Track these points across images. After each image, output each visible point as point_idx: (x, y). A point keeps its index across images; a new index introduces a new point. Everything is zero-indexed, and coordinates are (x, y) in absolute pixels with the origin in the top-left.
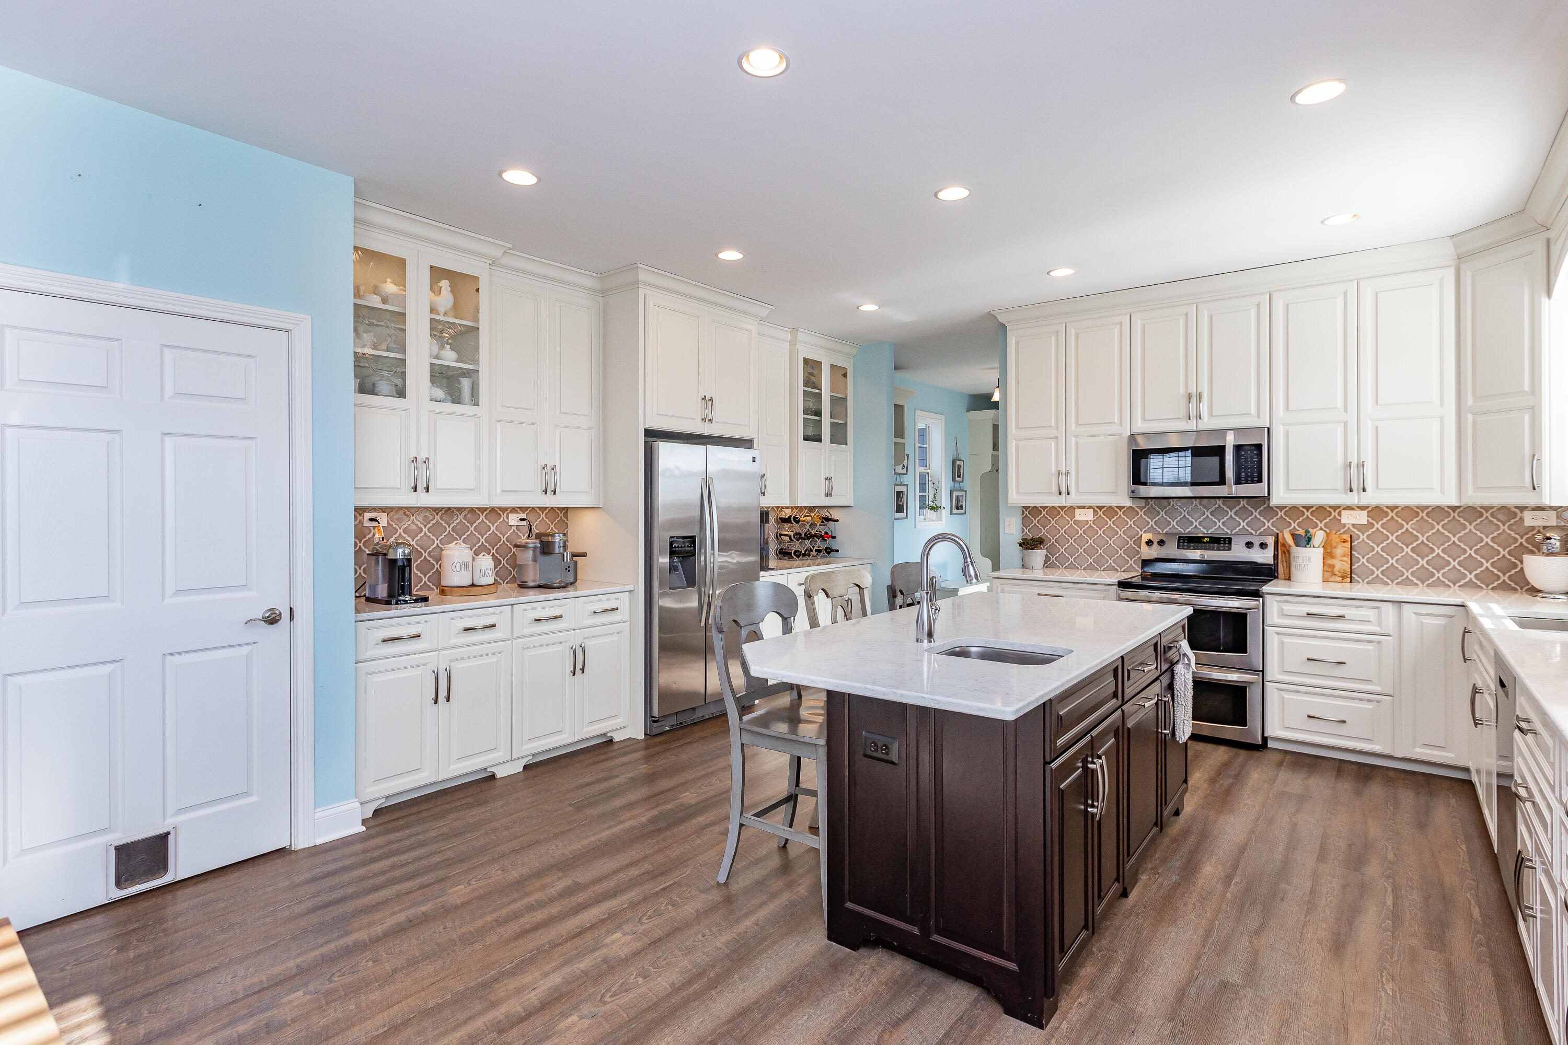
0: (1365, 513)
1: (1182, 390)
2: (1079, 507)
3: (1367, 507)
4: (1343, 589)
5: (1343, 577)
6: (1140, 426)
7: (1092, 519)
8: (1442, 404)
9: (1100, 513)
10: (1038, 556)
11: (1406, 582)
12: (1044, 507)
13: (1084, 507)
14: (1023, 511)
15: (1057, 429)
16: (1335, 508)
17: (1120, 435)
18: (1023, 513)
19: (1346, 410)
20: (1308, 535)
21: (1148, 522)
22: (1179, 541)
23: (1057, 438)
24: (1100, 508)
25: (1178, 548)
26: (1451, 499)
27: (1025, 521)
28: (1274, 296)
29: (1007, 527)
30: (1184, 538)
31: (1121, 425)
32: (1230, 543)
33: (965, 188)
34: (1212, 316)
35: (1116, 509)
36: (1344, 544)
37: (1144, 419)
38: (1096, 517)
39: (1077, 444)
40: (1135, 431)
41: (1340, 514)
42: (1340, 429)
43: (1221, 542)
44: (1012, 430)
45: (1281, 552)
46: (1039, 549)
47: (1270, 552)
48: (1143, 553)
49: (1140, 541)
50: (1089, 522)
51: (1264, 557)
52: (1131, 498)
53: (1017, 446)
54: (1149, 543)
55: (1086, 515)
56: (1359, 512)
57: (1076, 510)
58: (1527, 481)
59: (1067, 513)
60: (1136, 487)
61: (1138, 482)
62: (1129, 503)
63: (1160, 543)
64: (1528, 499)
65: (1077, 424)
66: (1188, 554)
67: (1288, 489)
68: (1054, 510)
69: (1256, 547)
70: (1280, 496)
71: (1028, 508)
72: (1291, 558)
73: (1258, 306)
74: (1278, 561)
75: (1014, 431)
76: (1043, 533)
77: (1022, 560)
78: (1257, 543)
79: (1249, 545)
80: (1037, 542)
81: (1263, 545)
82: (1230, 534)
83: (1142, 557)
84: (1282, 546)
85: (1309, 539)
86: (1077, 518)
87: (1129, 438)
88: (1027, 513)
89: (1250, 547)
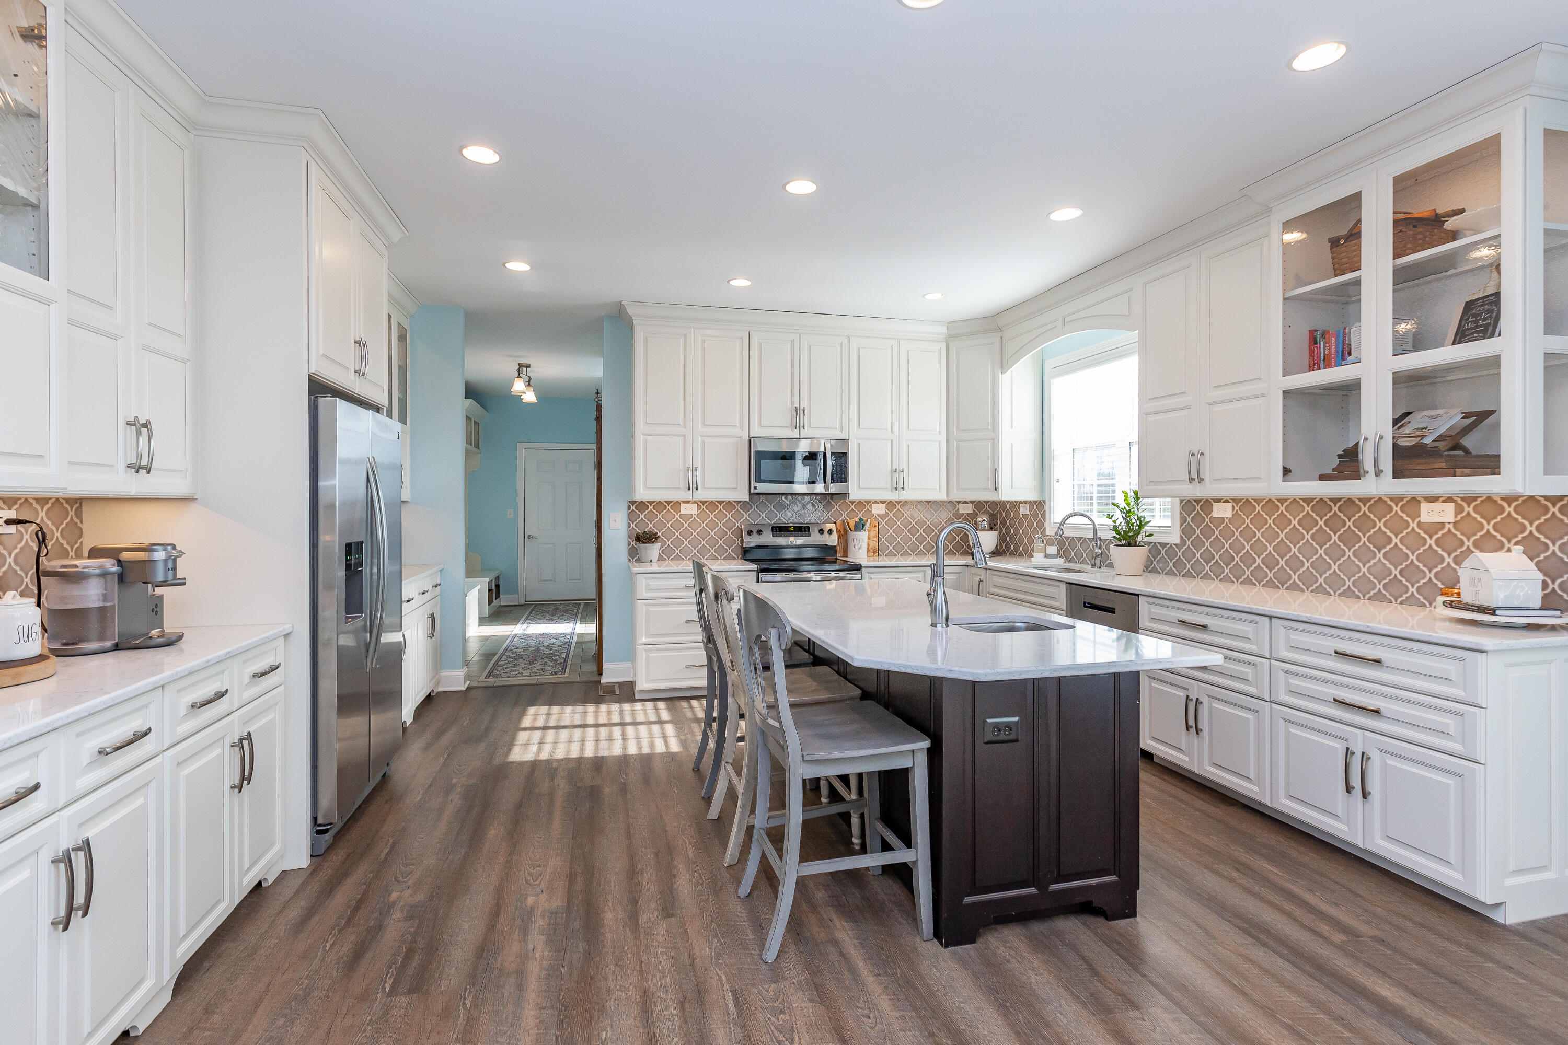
1: (789, 404)
2: (684, 502)
3: (886, 501)
4: (874, 561)
5: (874, 554)
6: (756, 432)
7: (696, 513)
8: (940, 433)
9: (704, 507)
10: (654, 550)
11: (905, 554)
12: (651, 502)
13: (688, 502)
14: (629, 506)
15: (685, 427)
16: (868, 502)
17: (741, 437)
18: (630, 507)
19: (893, 431)
20: (863, 522)
21: (743, 515)
22: (772, 531)
23: (684, 436)
24: (703, 502)
25: (772, 536)
26: (943, 496)
27: (632, 517)
28: (852, 339)
29: (612, 522)
30: (776, 527)
31: (741, 428)
32: (809, 531)
33: (813, 182)
34: (810, 346)
35: (717, 503)
36: (875, 529)
37: (760, 424)
38: (699, 512)
39: (703, 443)
40: (752, 435)
41: (871, 507)
42: (889, 444)
43: (802, 530)
44: (640, 426)
45: (839, 536)
46: (653, 543)
47: (834, 536)
48: (742, 541)
49: (740, 531)
50: (694, 516)
51: (832, 540)
52: (751, 494)
53: (646, 442)
54: (750, 533)
55: (691, 510)
56: (885, 505)
57: (683, 505)
58: (991, 485)
59: (673, 507)
60: (758, 485)
61: (759, 480)
62: (747, 498)
63: (759, 532)
64: (990, 496)
65: (704, 424)
66: (781, 541)
67: (859, 488)
68: (660, 505)
69: (826, 533)
70: (856, 493)
71: (633, 502)
72: (850, 541)
73: (841, 345)
74: (838, 543)
75: (642, 426)
76: (650, 527)
77: (630, 555)
78: (826, 530)
79: (821, 531)
80: (651, 536)
81: (830, 531)
82: (807, 523)
83: (742, 545)
84: (839, 531)
85: (863, 526)
86: (683, 512)
87: (750, 441)
88: (633, 507)
89: (822, 533)
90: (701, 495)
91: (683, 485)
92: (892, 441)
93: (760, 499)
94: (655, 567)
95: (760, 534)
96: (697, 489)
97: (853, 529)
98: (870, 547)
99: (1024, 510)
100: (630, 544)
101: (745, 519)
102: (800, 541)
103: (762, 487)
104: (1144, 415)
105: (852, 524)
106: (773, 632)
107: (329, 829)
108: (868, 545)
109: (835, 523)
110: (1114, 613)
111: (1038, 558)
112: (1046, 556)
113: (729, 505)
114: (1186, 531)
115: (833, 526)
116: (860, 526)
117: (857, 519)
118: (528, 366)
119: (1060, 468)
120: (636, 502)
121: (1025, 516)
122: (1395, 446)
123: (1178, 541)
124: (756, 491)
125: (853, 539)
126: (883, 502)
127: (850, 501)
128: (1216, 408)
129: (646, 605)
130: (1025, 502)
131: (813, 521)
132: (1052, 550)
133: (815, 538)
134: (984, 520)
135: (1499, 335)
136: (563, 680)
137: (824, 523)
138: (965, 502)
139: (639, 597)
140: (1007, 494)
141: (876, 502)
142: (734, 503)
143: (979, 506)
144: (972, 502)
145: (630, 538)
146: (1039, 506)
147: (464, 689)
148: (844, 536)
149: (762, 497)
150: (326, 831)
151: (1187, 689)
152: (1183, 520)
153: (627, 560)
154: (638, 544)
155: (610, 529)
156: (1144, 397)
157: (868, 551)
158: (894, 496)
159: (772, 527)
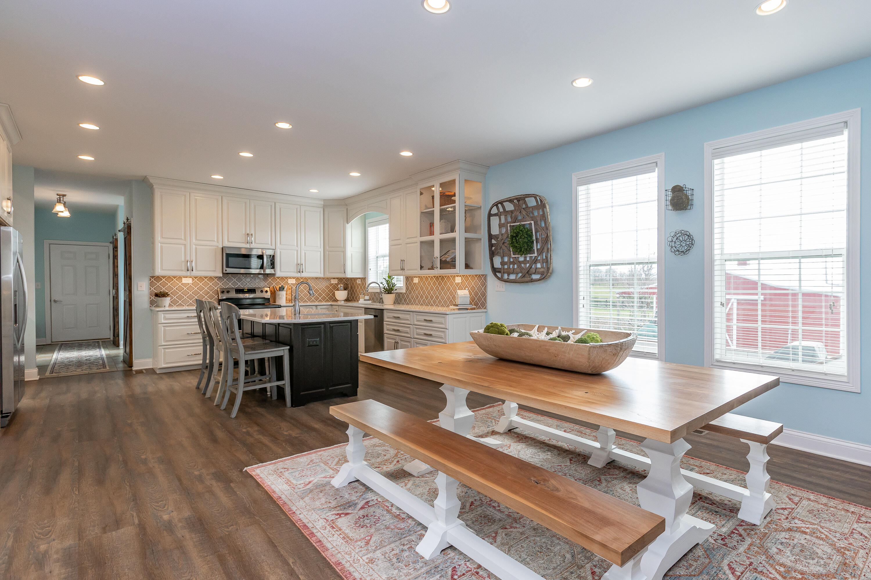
0: (295, 280)
1: (244, 232)
2: (184, 277)
3: (295, 278)
5: (290, 301)
6: (227, 244)
7: (191, 282)
8: (320, 248)
9: (196, 280)
10: (166, 301)
11: (305, 301)
12: (164, 277)
13: (187, 277)
15: (185, 240)
16: (286, 278)
17: (217, 246)
18: (150, 280)
19: (297, 246)
20: (283, 287)
21: (219, 283)
23: (185, 245)
24: (196, 278)
25: (236, 294)
26: (322, 276)
27: (151, 284)
28: (277, 204)
29: (139, 287)
30: (237, 290)
31: (218, 242)
32: (255, 291)
33: (251, 153)
34: (255, 206)
35: (203, 278)
36: (289, 290)
37: (228, 241)
38: (193, 282)
39: (196, 249)
40: (224, 245)
41: (287, 280)
42: (296, 252)
43: (252, 291)
44: (158, 238)
45: (271, 294)
46: (166, 297)
47: (269, 293)
48: (218, 296)
49: (217, 292)
50: (190, 284)
51: (268, 295)
52: (223, 273)
53: (162, 247)
54: (223, 292)
55: (189, 281)
56: (295, 279)
57: (183, 279)
58: (343, 271)
59: (177, 280)
60: (227, 269)
61: (228, 266)
62: (221, 275)
63: (228, 292)
64: (342, 276)
65: (196, 239)
66: (241, 296)
67: (281, 271)
68: (169, 278)
69: (264, 292)
70: (279, 274)
71: (153, 277)
72: (277, 296)
73: (271, 206)
74: (271, 296)
75: (159, 239)
76: (164, 289)
77: (151, 304)
78: (264, 291)
79: (262, 291)
80: (164, 294)
81: (267, 291)
82: (254, 288)
83: (219, 298)
84: (271, 291)
85: (283, 289)
86: (183, 282)
87: (223, 248)
88: (152, 280)
89: (262, 292)
90: (195, 273)
91: (184, 268)
92: (297, 251)
93: (228, 276)
94: (167, 308)
95: (228, 293)
96: (193, 271)
97: (278, 290)
98: (287, 298)
99: (359, 282)
100: (150, 298)
101: (221, 285)
102: (252, 296)
103: (230, 270)
104: (391, 246)
105: (278, 289)
106: (234, 314)
107: (9, 415)
108: (286, 298)
109: (269, 287)
110: (377, 317)
111: (361, 301)
112: (365, 300)
113: (211, 278)
114: (407, 289)
115: (268, 289)
116: (282, 289)
117: (280, 286)
118: (64, 196)
119: (371, 265)
120: (154, 277)
121: (359, 284)
122: (441, 260)
123: (405, 292)
124: (226, 272)
125: (278, 295)
126: (294, 278)
127: (277, 278)
128: (408, 245)
129: (164, 326)
130: (359, 278)
131: (257, 287)
132: (367, 297)
133: (258, 294)
134: (341, 286)
135: (455, 232)
136: (106, 371)
137: (263, 287)
138: (334, 278)
139: (160, 322)
140: (350, 275)
141: (290, 278)
142: (213, 278)
143: (340, 280)
144: (337, 278)
145: (151, 295)
146: (364, 279)
147: (38, 379)
148: (274, 294)
149: (230, 275)
150: (7, 416)
151: (395, 339)
152: (406, 284)
153: (149, 306)
154: (156, 298)
155: (138, 290)
156: (391, 240)
157: (286, 300)
158: (299, 275)
159: (235, 290)
